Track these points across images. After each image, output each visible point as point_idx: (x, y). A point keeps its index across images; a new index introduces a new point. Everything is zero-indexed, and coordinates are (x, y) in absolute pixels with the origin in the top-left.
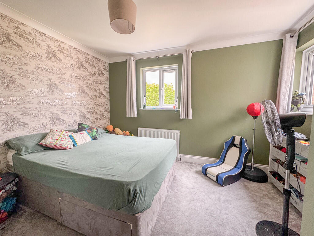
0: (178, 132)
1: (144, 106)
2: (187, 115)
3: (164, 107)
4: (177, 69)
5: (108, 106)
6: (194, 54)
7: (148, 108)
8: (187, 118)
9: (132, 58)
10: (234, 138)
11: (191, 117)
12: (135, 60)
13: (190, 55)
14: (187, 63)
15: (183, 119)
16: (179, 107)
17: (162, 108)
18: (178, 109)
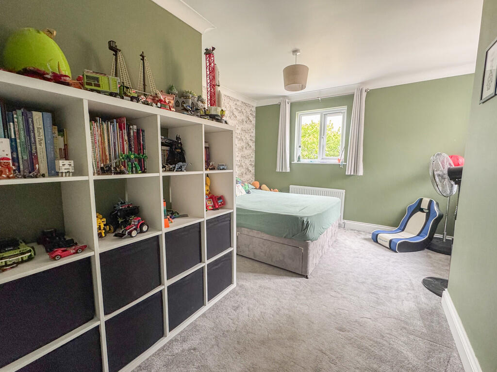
0: (344, 191)
1: (299, 158)
2: (356, 170)
3: (325, 161)
4: (346, 111)
5: (253, 159)
6: (369, 93)
7: (303, 161)
8: (355, 174)
9: (287, 100)
10: (421, 200)
11: (361, 172)
12: (290, 103)
13: (364, 94)
14: (359, 105)
15: (350, 175)
16: (345, 161)
17: (322, 161)
18: (343, 163)
